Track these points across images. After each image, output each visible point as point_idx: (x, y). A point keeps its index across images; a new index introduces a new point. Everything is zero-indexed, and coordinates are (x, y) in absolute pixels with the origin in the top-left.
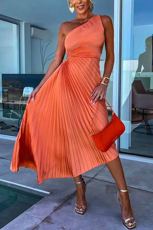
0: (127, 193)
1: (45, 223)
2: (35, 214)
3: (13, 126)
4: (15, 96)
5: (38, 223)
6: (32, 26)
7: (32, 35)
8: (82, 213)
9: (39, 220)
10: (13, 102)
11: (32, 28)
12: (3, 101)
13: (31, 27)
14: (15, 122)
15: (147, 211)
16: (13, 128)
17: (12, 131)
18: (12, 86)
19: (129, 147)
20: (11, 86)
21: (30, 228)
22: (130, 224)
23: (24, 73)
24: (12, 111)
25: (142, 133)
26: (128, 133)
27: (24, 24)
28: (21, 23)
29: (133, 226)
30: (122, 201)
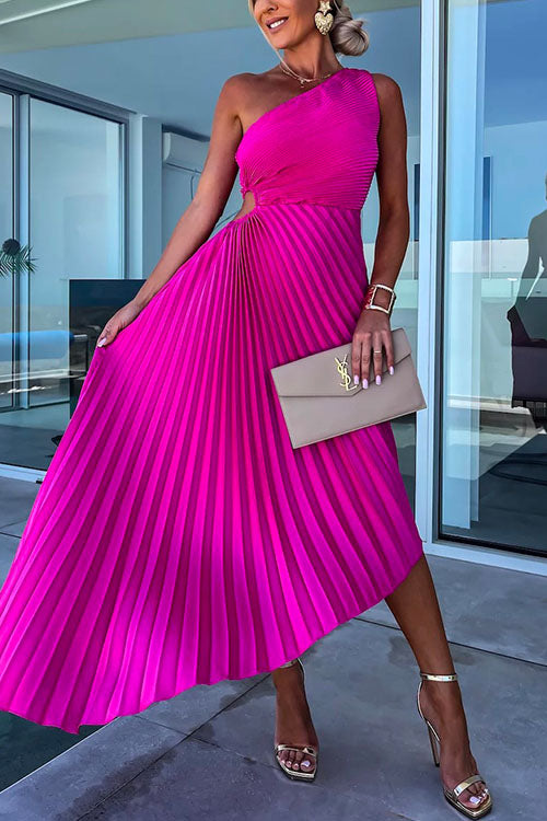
0: (454, 685)
1: (195, 745)
2: (162, 716)
5: (172, 744)
6: (166, 128)
7: (166, 158)
8: (312, 776)
9: (175, 734)
11: (168, 135)
12: (71, 373)
13: (163, 132)
15: (520, 720)
19: (472, 523)
21: (146, 755)
22: (475, 801)
23: (140, 277)
25: (519, 479)
26: (469, 478)
27: (141, 122)
28: (131, 118)
29: (485, 807)
30: (442, 721)
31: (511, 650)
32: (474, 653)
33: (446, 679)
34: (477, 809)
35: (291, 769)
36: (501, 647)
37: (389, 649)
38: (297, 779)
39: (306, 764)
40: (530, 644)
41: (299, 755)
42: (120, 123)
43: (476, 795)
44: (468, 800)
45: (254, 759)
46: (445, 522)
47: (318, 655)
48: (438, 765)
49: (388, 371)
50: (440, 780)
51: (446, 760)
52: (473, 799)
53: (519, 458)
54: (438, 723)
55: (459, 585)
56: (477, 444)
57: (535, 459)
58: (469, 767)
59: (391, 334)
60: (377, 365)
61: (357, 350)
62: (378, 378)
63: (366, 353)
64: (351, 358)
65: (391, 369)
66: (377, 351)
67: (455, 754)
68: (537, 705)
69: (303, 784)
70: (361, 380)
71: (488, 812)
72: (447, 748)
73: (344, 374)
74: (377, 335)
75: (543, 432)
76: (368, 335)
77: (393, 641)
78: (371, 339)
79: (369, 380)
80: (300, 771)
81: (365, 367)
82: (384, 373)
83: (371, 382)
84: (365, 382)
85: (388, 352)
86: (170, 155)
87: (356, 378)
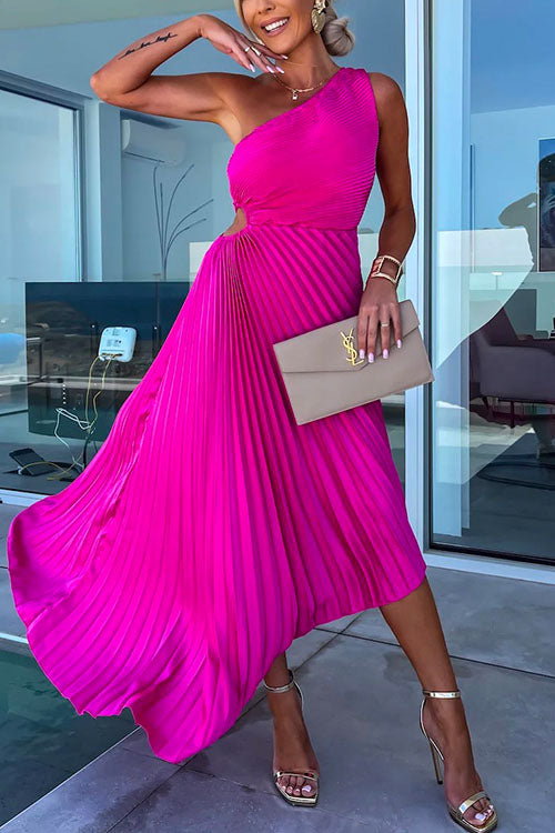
0: (457, 702)
1: (190, 777)
3: (65, 466)
4: (61, 363)
5: (166, 776)
6: (124, 116)
7: (124, 146)
8: (314, 800)
9: (168, 767)
10: (61, 381)
11: (127, 122)
13: (122, 119)
14: (74, 451)
15: (520, 732)
16: (65, 472)
17: (63, 480)
18: (51, 326)
19: (463, 529)
20: (45, 325)
22: (480, 818)
23: (100, 280)
24: (60, 411)
25: (507, 482)
26: (460, 482)
27: (97, 107)
28: (86, 104)
29: (491, 823)
30: (446, 738)
31: (507, 660)
32: (470, 665)
33: (450, 695)
34: (483, 826)
35: (293, 795)
36: (498, 658)
37: (384, 666)
38: (299, 805)
39: (307, 789)
40: (527, 654)
41: (300, 781)
42: (75, 110)
43: (482, 811)
44: (474, 817)
45: (252, 787)
46: (436, 530)
47: (311, 675)
48: (440, 783)
49: (396, 344)
50: (444, 798)
51: (451, 778)
52: (478, 816)
53: (508, 460)
54: (441, 741)
55: (451, 596)
56: (467, 445)
57: (524, 460)
58: (473, 784)
59: (399, 305)
60: (384, 338)
61: (363, 324)
62: (385, 352)
63: (373, 326)
64: (357, 331)
65: (399, 342)
66: (385, 325)
67: (459, 771)
68: (536, 716)
69: (306, 810)
70: (366, 354)
71: (495, 827)
72: (451, 766)
73: (350, 348)
74: (384, 307)
75: (532, 431)
76: (375, 308)
77: (389, 658)
78: (378, 312)
79: (374, 354)
80: (301, 796)
81: (371, 341)
82: (391, 347)
83: (378, 356)
84: (371, 356)
85: (396, 326)
86: (130, 144)
87: (362, 352)
